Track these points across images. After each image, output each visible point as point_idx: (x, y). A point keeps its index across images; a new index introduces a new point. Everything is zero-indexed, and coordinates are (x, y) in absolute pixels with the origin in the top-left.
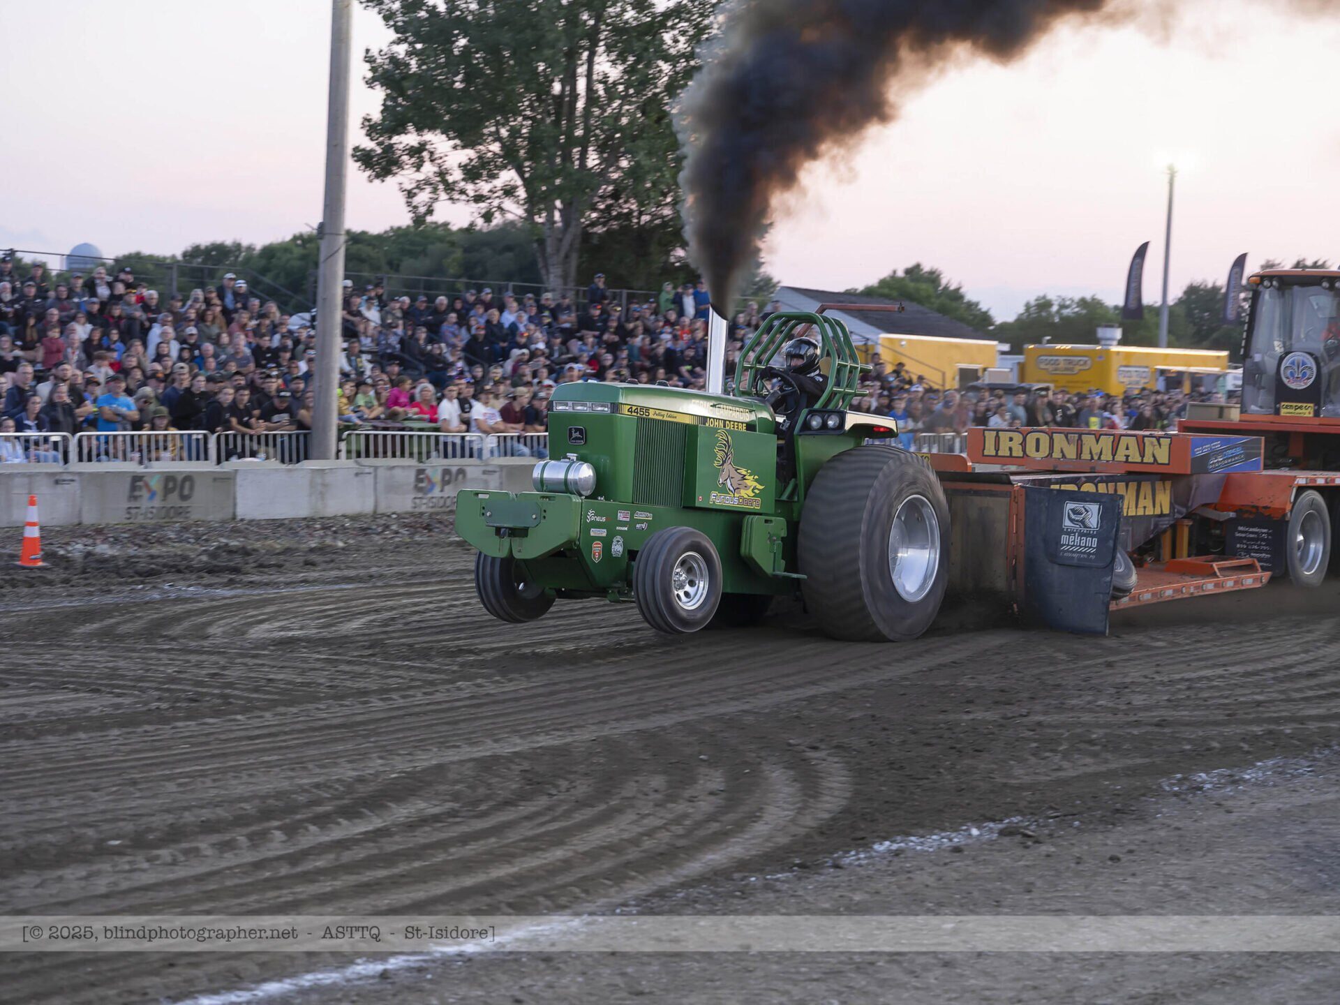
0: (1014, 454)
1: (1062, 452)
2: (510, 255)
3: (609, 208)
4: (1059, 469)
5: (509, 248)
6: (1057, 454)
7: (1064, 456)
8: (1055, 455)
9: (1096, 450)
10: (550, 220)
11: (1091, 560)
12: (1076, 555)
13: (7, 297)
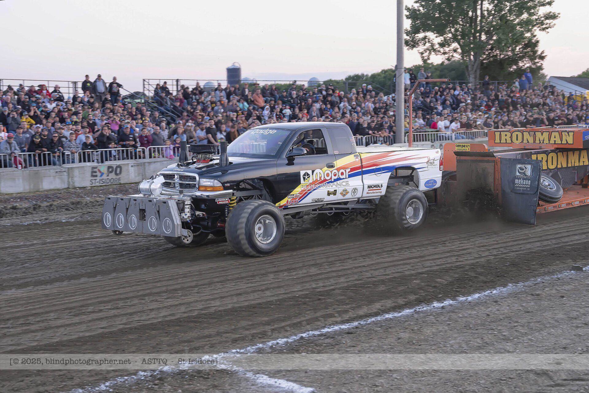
0: (507, 142)
1: (527, 140)
4: (525, 148)
10: (470, 59)
11: (528, 191)
12: (521, 189)
13: (294, 96)
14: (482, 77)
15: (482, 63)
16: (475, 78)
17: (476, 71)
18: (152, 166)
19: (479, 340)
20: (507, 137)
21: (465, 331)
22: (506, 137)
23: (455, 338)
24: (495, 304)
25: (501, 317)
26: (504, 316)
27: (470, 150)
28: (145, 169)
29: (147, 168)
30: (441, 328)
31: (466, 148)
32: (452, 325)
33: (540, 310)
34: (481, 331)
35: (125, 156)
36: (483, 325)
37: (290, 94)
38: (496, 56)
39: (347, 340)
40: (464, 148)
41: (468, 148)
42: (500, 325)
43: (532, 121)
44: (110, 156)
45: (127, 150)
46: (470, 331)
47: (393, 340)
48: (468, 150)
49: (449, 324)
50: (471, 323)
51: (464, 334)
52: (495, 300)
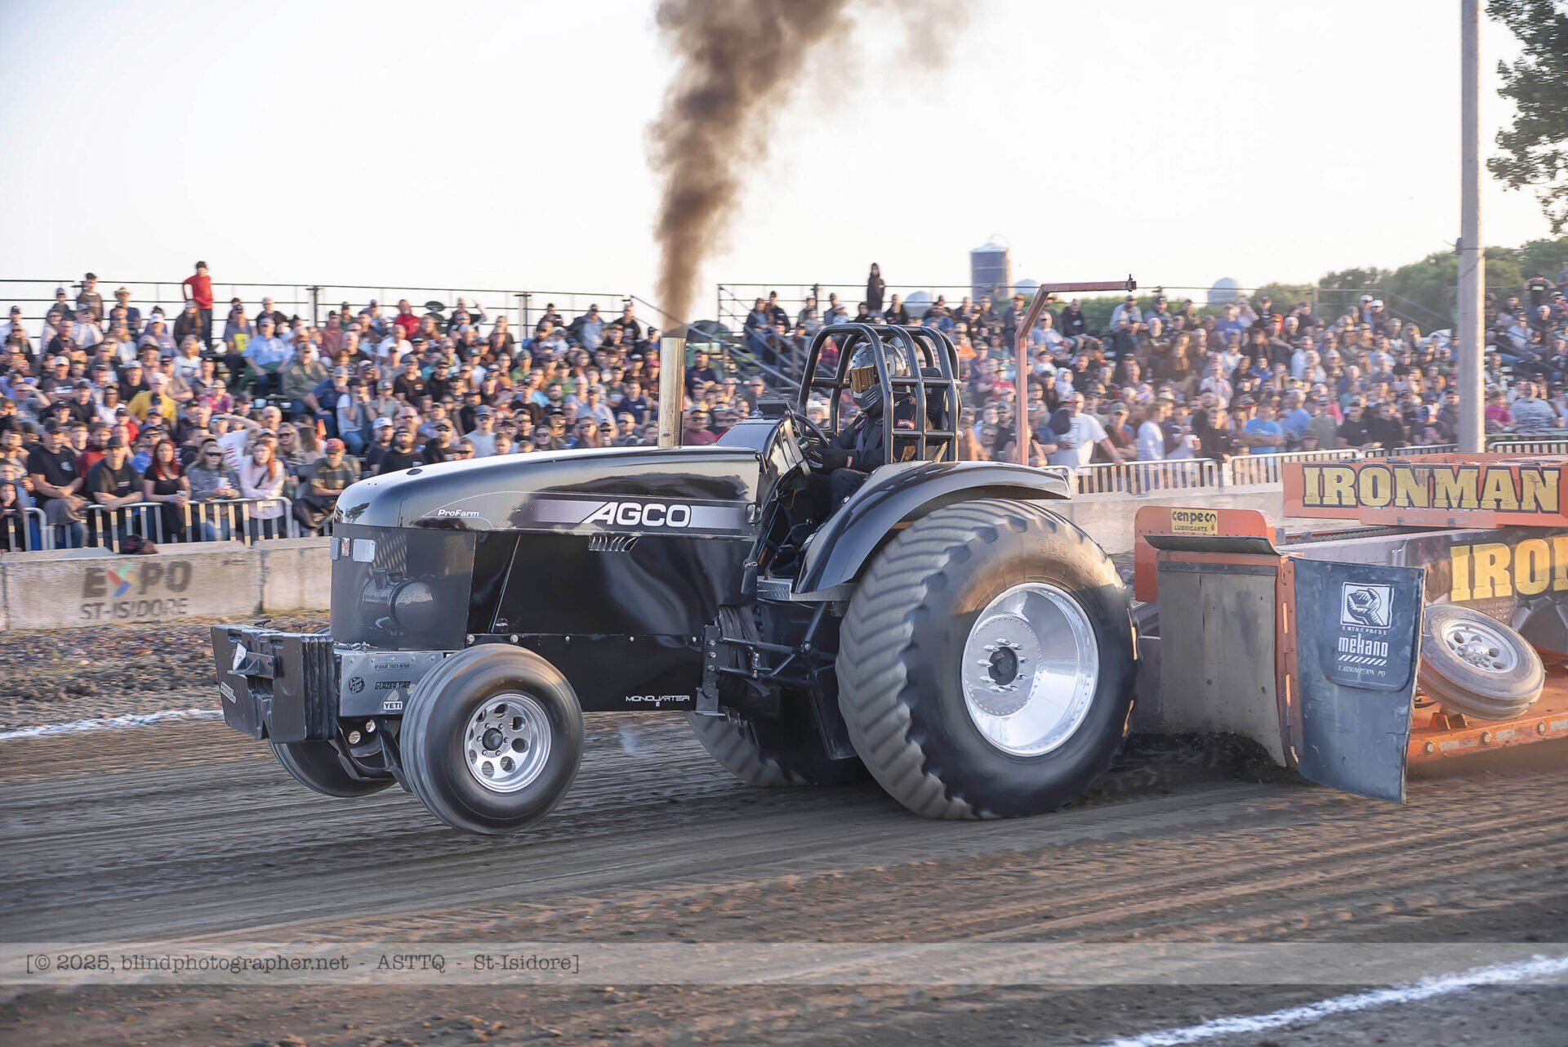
0: (1344, 503)
1: (1408, 497)
4: (1407, 522)
6: (1401, 500)
7: (1411, 504)
8: (1398, 502)
9: (1454, 494)
11: (1379, 679)
12: (1359, 671)
20: (1341, 487)
22: (1339, 487)
27: (1215, 532)
31: (1204, 523)
40: (1197, 524)
41: (1209, 525)
48: (1210, 533)
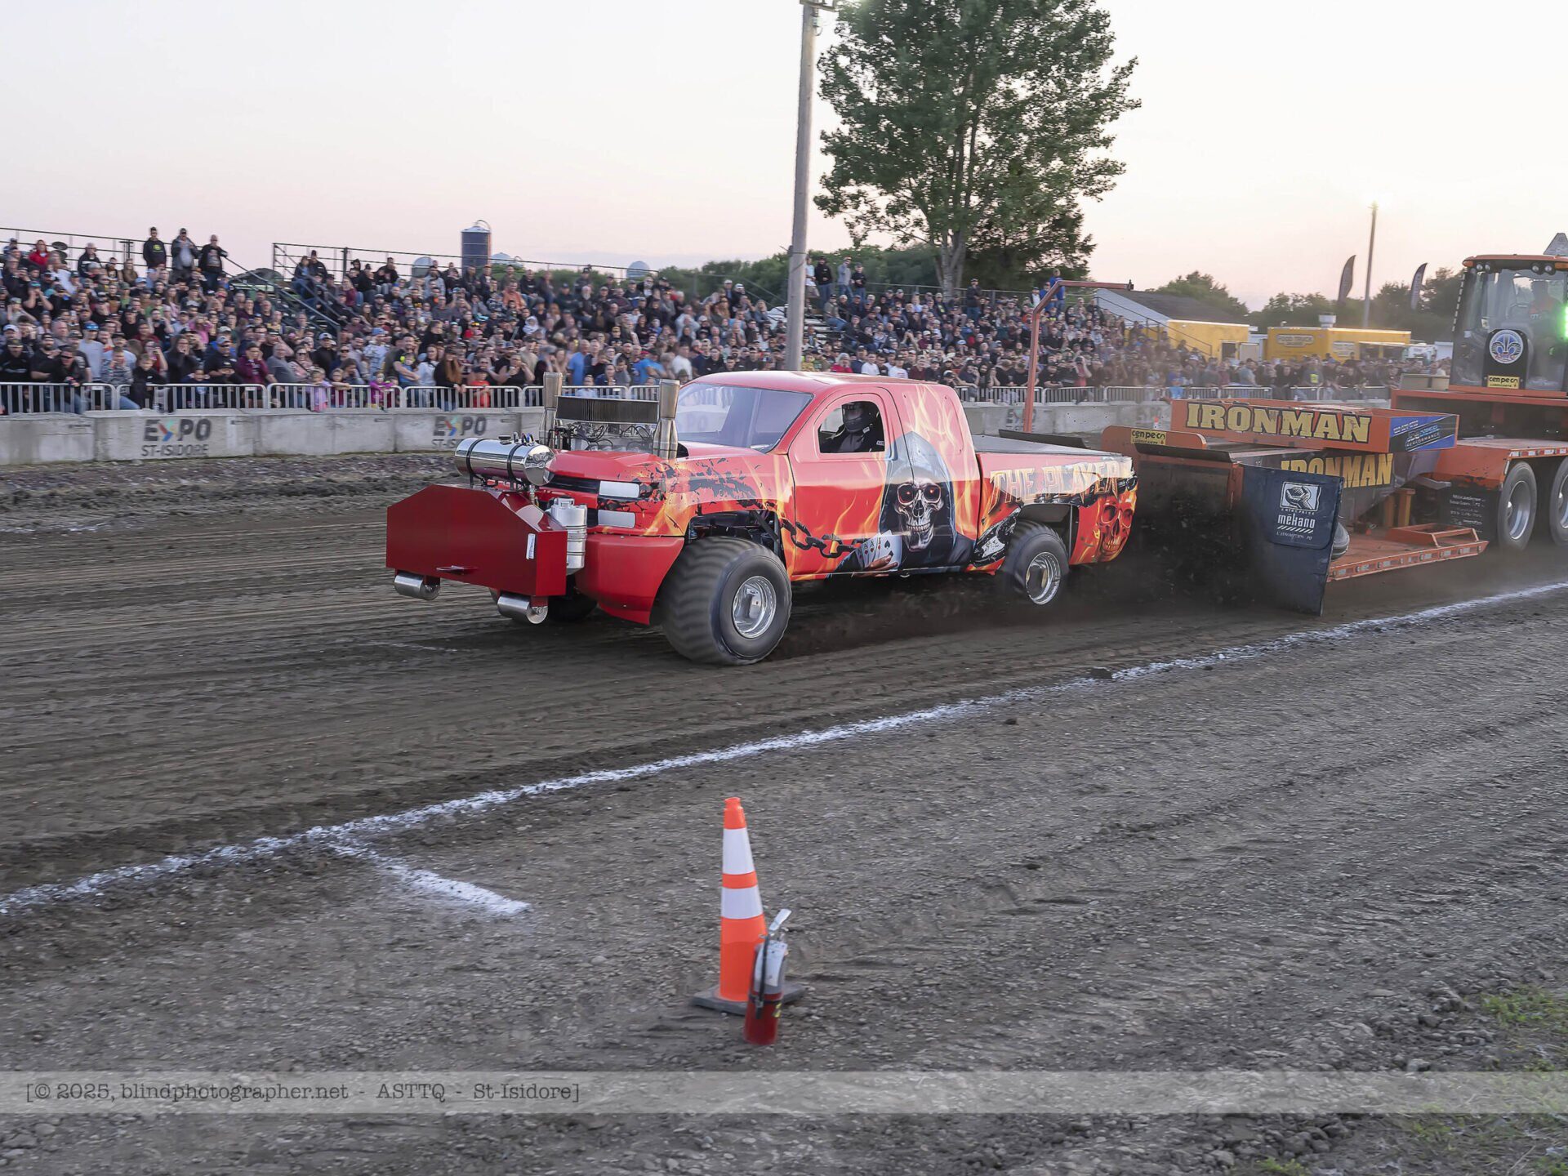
2: (918, 267)
3: (984, 234)
5: (918, 262)
10: (945, 242)
13: (587, 296)
14: (966, 282)
15: (969, 254)
16: (954, 282)
17: (956, 267)
18: (277, 424)
19: (884, 815)
21: (859, 792)
23: (837, 808)
24: (928, 739)
25: (936, 767)
26: (941, 765)
28: (260, 428)
29: (264, 427)
30: (810, 786)
32: (835, 781)
33: (1015, 757)
34: (890, 794)
35: (220, 401)
36: (896, 781)
37: (579, 291)
38: (998, 240)
39: (616, 803)
42: (931, 784)
43: (1055, 374)
44: (189, 398)
45: (224, 389)
46: (869, 794)
47: (709, 808)
49: (829, 778)
50: (873, 777)
51: (856, 801)
52: (928, 732)
